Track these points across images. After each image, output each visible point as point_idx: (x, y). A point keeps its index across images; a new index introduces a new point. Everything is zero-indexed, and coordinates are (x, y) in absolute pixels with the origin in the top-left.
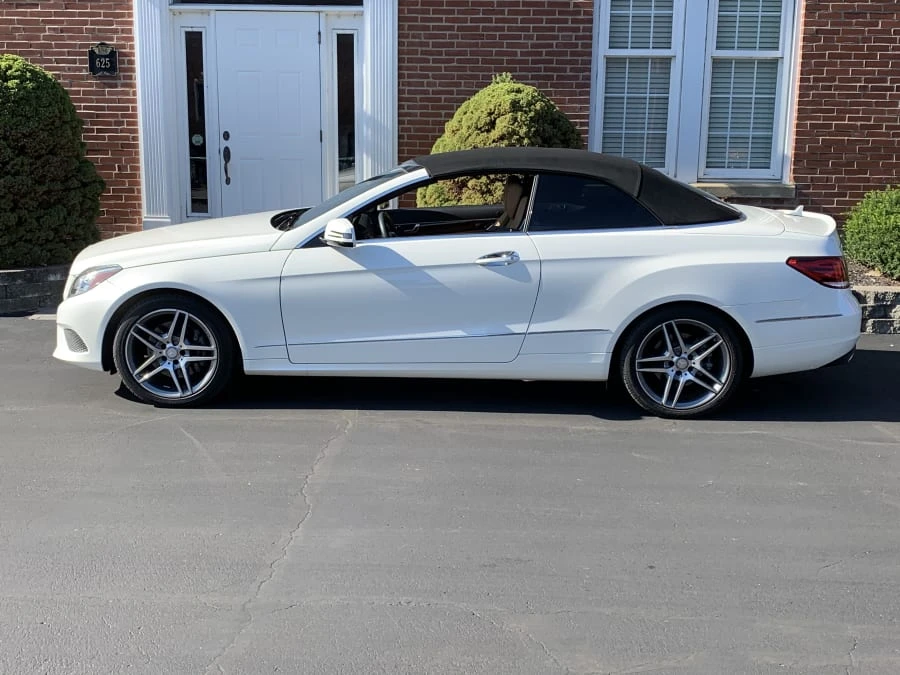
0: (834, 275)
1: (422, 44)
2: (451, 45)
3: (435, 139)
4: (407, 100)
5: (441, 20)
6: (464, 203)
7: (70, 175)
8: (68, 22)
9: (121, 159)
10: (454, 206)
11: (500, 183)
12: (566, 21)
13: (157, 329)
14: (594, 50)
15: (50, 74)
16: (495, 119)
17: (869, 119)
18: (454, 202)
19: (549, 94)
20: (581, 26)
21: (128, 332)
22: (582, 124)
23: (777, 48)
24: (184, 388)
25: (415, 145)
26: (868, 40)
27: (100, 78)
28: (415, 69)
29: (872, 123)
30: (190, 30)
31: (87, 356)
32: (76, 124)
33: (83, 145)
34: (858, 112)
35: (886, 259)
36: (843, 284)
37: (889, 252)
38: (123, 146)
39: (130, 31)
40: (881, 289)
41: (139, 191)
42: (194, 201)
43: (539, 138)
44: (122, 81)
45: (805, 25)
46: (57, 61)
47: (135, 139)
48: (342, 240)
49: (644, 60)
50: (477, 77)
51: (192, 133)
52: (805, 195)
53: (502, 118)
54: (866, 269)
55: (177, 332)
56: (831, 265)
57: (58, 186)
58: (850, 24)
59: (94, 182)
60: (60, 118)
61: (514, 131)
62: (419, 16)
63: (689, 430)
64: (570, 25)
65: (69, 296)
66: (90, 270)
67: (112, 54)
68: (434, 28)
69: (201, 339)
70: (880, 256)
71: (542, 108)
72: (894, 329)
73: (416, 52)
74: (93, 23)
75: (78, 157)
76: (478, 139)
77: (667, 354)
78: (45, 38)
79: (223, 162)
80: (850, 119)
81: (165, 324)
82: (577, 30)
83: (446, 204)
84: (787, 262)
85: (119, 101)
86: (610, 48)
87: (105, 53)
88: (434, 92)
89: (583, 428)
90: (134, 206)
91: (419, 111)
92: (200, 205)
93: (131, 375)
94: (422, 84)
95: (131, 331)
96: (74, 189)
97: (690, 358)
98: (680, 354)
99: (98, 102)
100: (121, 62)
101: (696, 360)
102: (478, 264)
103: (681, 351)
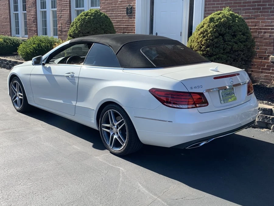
27: (129, 16)
28: (210, 7)
44: (133, 17)
67: (131, 8)
78: (118, 4)
85: (132, 23)
93: (12, 100)
95: (12, 86)
97: (117, 128)
98: (114, 126)
99: (128, 23)
100: (133, 11)
101: (118, 129)
102: (65, 76)
103: (114, 124)
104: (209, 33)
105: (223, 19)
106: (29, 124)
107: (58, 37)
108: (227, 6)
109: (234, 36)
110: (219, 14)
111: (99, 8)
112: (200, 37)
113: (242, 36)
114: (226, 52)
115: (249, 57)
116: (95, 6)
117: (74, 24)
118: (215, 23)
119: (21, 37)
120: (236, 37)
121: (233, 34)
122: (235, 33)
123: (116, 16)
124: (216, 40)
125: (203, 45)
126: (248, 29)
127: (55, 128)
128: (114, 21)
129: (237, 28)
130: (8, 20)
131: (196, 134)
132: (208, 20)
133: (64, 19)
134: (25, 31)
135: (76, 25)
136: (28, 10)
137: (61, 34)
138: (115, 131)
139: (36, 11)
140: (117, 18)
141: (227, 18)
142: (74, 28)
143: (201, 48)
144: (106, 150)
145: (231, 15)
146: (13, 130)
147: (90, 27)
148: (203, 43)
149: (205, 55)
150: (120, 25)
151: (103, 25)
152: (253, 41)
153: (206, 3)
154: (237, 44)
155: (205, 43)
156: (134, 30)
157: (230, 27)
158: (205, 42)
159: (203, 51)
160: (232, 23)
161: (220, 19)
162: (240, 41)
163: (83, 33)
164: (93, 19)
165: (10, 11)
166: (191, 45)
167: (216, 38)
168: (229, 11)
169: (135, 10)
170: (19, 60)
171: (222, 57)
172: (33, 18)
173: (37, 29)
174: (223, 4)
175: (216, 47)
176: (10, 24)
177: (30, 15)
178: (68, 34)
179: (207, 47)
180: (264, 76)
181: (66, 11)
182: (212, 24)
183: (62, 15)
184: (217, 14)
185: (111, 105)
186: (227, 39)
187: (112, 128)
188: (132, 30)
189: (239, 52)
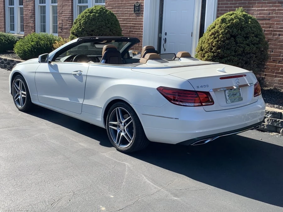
27: (136, 14)
44: (141, 15)
46: (127, 8)
51: (159, 33)
61: (217, 31)
67: (139, 5)
85: (140, 21)
95: (14, 85)
97: (125, 125)
98: (121, 123)
99: (135, 22)
100: (141, 8)
101: (126, 127)
102: (72, 74)
103: (121, 122)
104: (220, 35)
105: (236, 20)
106: (33, 122)
107: (58, 34)
108: (241, 7)
109: (246, 38)
110: (231, 15)
111: (104, 4)
112: (211, 38)
113: (255, 38)
114: (238, 55)
115: (261, 60)
116: (100, 2)
117: (77, 21)
118: (227, 24)
119: (17, 33)
120: (248, 39)
121: (245, 36)
122: (248, 35)
123: (122, 14)
124: (227, 41)
125: (214, 47)
126: (261, 31)
127: (60, 127)
128: (121, 18)
129: (250, 29)
130: (2, 15)
131: (201, 131)
132: (220, 20)
133: (65, 15)
134: (21, 28)
135: (80, 23)
136: (25, 4)
137: (62, 32)
138: (122, 129)
139: (34, 5)
140: (123, 16)
141: (240, 19)
142: (77, 25)
143: (212, 49)
144: (113, 148)
145: (244, 16)
146: (17, 128)
147: (95, 25)
148: (214, 44)
149: (216, 56)
150: (126, 23)
151: (108, 23)
152: (266, 43)
153: (219, 2)
154: (250, 46)
155: (215, 45)
156: (142, 29)
157: (242, 29)
158: (216, 43)
159: (213, 52)
160: (245, 24)
161: (232, 19)
162: (253, 43)
163: (87, 31)
164: (98, 16)
165: (4, 5)
166: (202, 46)
167: (228, 39)
168: (242, 12)
169: (143, 8)
170: (15, 58)
171: (233, 59)
172: (30, 13)
173: (35, 26)
174: (236, 4)
175: (228, 49)
176: (5, 19)
177: (27, 9)
178: (71, 31)
179: (218, 48)
180: (278, 80)
181: (67, 7)
182: (223, 25)
183: (63, 11)
184: (229, 15)
185: (119, 103)
186: (239, 40)
187: (119, 126)
188: (139, 29)
189: (252, 55)
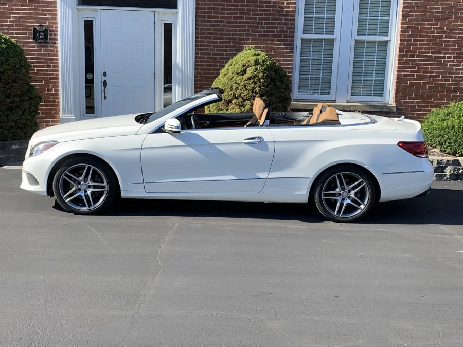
0: (421, 151)
1: (207, 29)
2: (223, 30)
3: (214, 78)
4: (200, 58)
5: (218, 17)
6: (229, 111)
7: (24, 93)
8: (23, 13)
9: (49, 85)
10: (225, 113)
11: (249, 102)
12: (281, 19)
13: (76, 174)
14: (295, 34)
15: (14, 40)
16: (246, 69)
17: (433, 72)
18: (225, 111)
19: (273, 56)
20: (289, 22)
21: (61, 175)
22: (289, 72)
23: (387, 36)
24: (90, 205)
25: (203, 81)
26: (433, 32)
27: (39, 43)
28: (204, 42)
29: (435, 74)
30: (87, 19)
31: (39, 187)
32: (27, 66)
33: (30, 77)
34: (427, 68)
35: (442, 143)
36: (425, 156)
37: (443, 139)
38: (50, 78)
39: (55, 19)
40: (440, 158)
41: (58, 102)
42: (87, 108)
43: (268, 79)
44: (51, 45)
45: (402, 24)
46: (16, 34)
47: (57, 75)
48: (174, 130)
49: (320, 40)
50: (236, 47)
51: (87, 72)
52: (401, 110)
53: (250, 68)
54: (431, 148)
55: (87, 176)
56: (419, 146)
57: (17, 99)
58: (424, 24)
59: (36, 97)
60: (19, 63)
61: (256, 75)
62: (207, 15)
63: (348, 228)
64: (283, 21)
65: (29, 157)
66: (41, 143)
67: (46, 30)
68: (214, 21)
69: (99, 180)
70: (439, 142)
71: (270, 64)
72: (447, 178)
73: (204, 33)
74: (36, 14)
75: (27, 84)
76: (238, 79)
77: (338, 190)
78: (10, 21)
79: (103, 88)
80: (424, 72)
81: (80, 172)
82: (287, 24)
83: (221, 112)
84: (398, 144)
85: (49, 55)
86: (304, 33)
87: (41, 30)
88: (214, 54)
89: (295, 227)
90: (56, 110)
91: (205, 64)
92: (90, 110)
93: (62, 198)
94: (207, 50)
95: (63, 175)
96: (26, 100)
97: (349, 192)
99: (38, 55)
100: (51, 35)
101: (352, 193)
102: (243, 143)
104: (261, 79)
112: (249, 83)
118: (262, 66)
138: (346, 196)
156: (56, 66)
169: (55, 34)
182: (259, 67)
186: (278, 85)
187: (339, 194)
188: (49, 67)
